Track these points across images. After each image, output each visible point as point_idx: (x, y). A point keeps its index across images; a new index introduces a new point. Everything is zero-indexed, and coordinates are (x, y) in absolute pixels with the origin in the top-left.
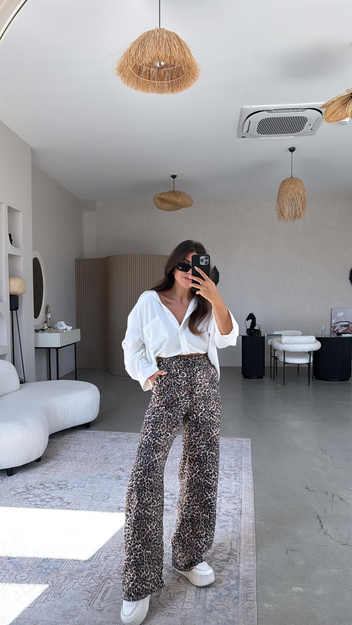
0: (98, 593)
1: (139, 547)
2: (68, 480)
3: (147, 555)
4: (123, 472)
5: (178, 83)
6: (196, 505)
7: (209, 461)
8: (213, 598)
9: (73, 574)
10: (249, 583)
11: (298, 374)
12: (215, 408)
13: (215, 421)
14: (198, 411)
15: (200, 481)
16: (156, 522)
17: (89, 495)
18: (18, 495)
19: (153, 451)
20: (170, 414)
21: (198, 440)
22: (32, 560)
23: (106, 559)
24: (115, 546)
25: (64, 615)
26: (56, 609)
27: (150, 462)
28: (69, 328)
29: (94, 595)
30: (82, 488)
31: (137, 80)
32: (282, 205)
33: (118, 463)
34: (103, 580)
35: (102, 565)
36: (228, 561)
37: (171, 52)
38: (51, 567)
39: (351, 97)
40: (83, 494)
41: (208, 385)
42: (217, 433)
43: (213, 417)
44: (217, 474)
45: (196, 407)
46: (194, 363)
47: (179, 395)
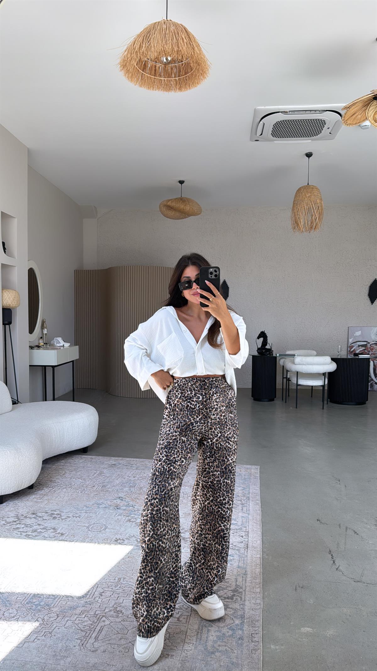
0: (92, 632)
1: (151, 581)
2: (62, 509)
4: (121, 501)
5: (186, 80)
6: (208, 534)
7: (223, 489)
8: (215, 639)
9: (65, 611)
10: (254, 622)
11: (312, 397)
12: (232, 433)
13: (231, 447)
14: (213, 436)
15: (213, 509)
16: (169, 554)
17: (85, 526)
18: (9, 524)
19: (168, 478)
20: (184, 439)
21: (212, 466)
22: (22, 596)
23: (101, 595)
24: (111, 581)
25: (55, 656)
26: (46, 649)
27: (165, 490)
28: (67, 345)
29: (87, 635)
30: (78, 518)
31: (142, 76)
32: (298, 215)
33: (117, 491)
34: (98, 618)
35: (97, 602)
36: (232, 599)
37: (178, 45)
38: (42, 603)
39: (373, 98)
40: (78, 525)
41: (225, 410)
42: (233, 460)
43: (229, 443)
44: (232, 503)
45: (211, 432)
46: (211, 385)
47: (193, 419)
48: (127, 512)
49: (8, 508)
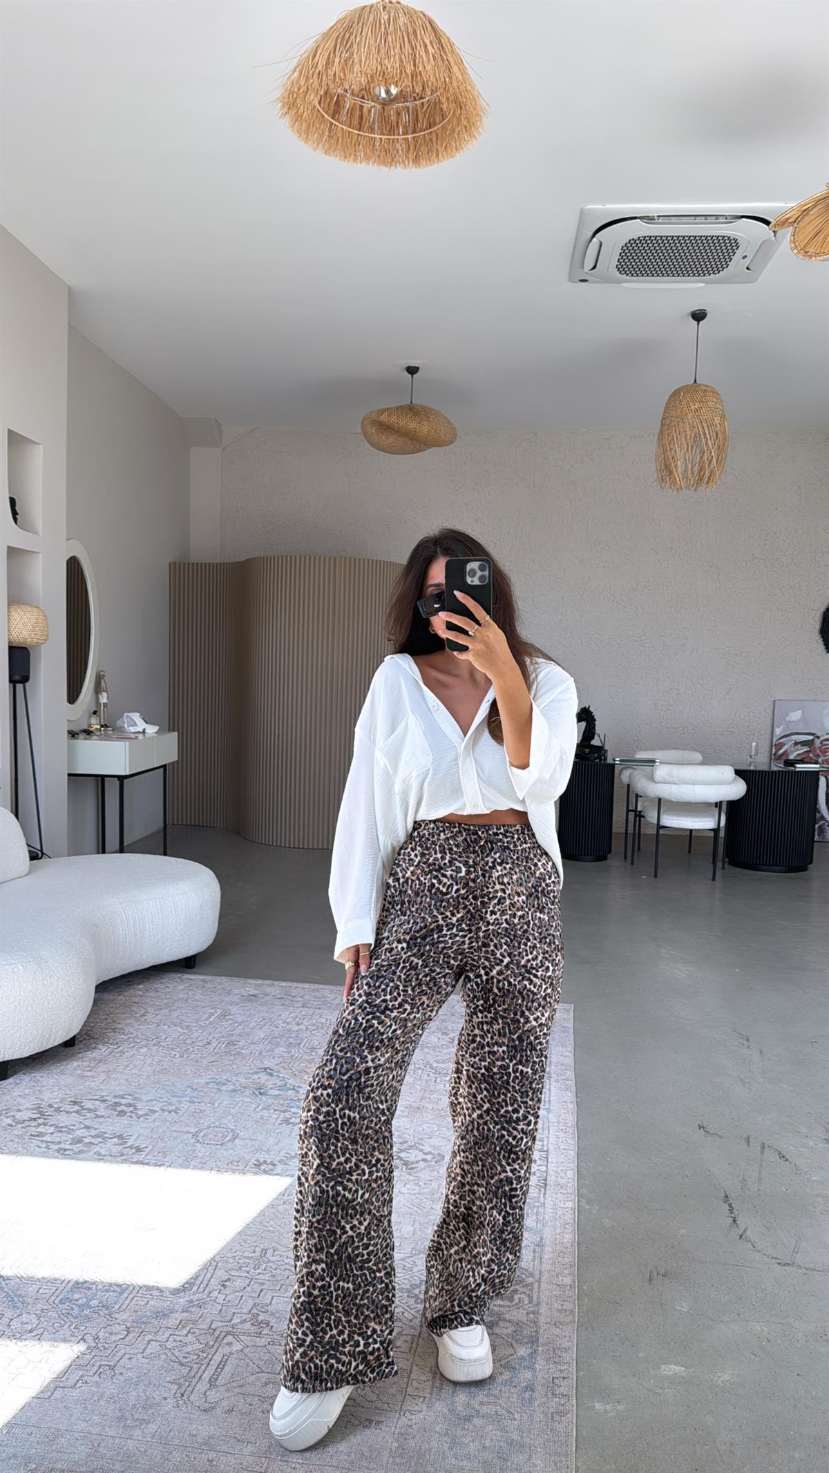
0: (203, 1367)
1: (320, 1270)
2: (138, 1093)
3: (340, 1292)
4: (269, 1077)
5: (431, 140)
6: (478, 1185)
7: (514, 1087)
9: (145, 1319)
10: (559, 1353)
11: (689, 852)
12: (540, 958)
13: (535, 990)
14: (490, 961)
15: (489, 1130)
16: (366, 1216)
17: (188, 1132)
18: (20, 1126)
19: (362, 1044)
20: (416, 961)
21: (488, 1031)
22: (50, 1284)
23: (223, 1285)
24: (246, 1254)
25: (122, 1418)
26: (102, 1403)
27: (352, 1072)
28: (152, 730)
29: (193, 1373)
30: (173, 1113)
31: (330, 131)
32: (671, 450)
33: (260, 1054)
34: (217, 1337)
35: (215, 1301)
37: (415, 61)
38: (94, 1303)
40: (173, 1129)
41: (524, 903)
42: (540, 1022)
43: (531, 982)
44: (533, 1121)
45: (487, 952)
46: (492, 843)
47: (443, 918)
48: (282, 1102)
49: (19, 1089)
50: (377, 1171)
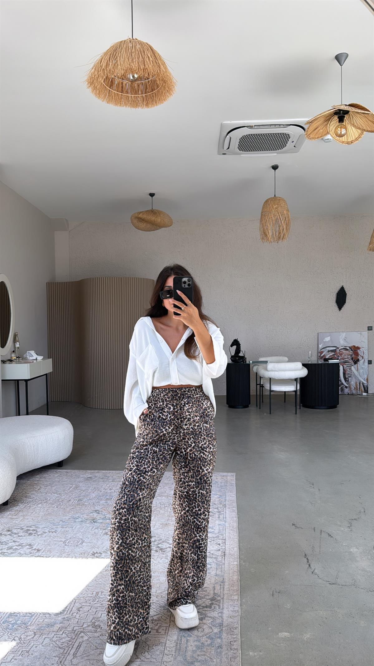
0: (70, 649)
1: (122, 589)
2: (38, 525)
3: (130, 598)
4: (98, 514)
5: (153, 96)
6: (185, 543)
7: (198, 500)
8: (194, 649)
9: (43, 628)
10: (233, 630)
11: (285, 402)
12: (207, 443)
13: (206, 457)
14: (186, 446)
15: (189, 519)
16: (140, 563)
17: (61, 541)
19: (137, 488)
20: (156, 449)
21: (187, 476)
23: (79, 610)
24: (89, 595)
27: (134, 501)
28: (40, 358)
29: (65, 652)
30: (54, 533)
31: (109, 93)
32: (266, 226)
33: (93, 504)
34: (76, 634)
35: (75, 617)
36: (210, 607)
37: (144, 64)
38: (19, 622)
39: (334, 113)
40: (54, 540)
41: (199, 420)
42: (208, 471)
43: (204, 454)
44: (207, 514)
45: (185, 442)
46: (183, 395)
47: (165, 430)
48: (104, 525)
50: (145, 543)
